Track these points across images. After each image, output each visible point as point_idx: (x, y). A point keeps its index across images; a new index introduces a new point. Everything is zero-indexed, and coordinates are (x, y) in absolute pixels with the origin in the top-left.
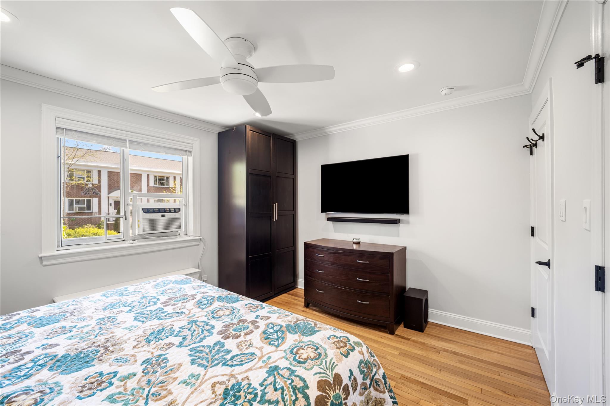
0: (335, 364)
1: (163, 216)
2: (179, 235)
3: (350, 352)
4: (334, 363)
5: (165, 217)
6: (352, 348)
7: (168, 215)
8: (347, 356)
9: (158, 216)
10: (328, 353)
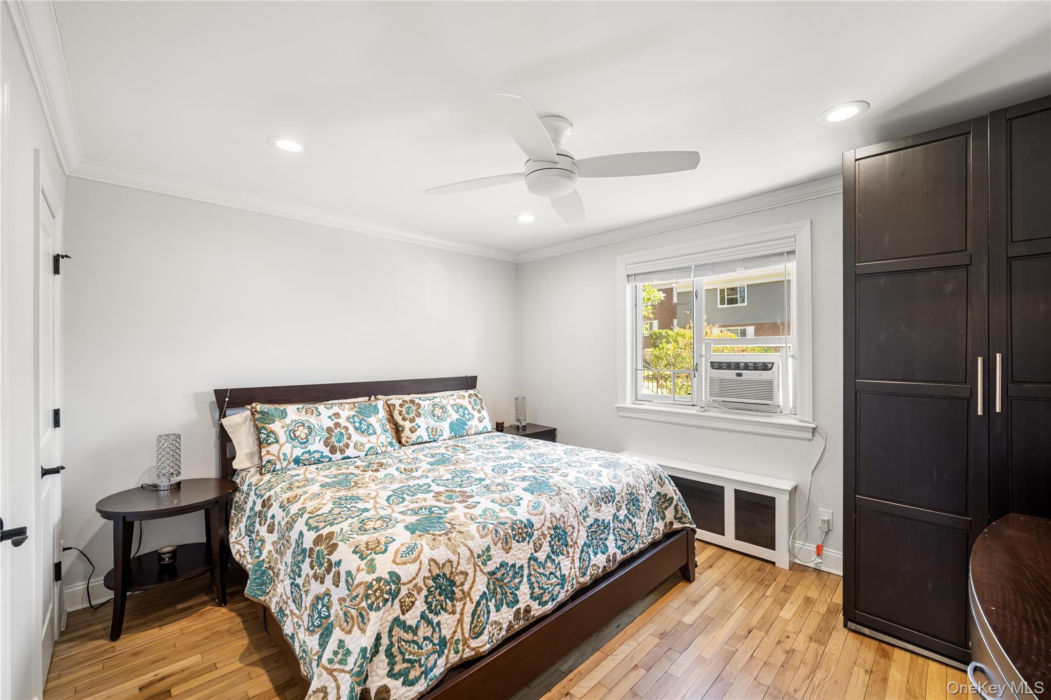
0: (347, 542)
1: (739, 375)
2: (781, 412)
3: (359, 554)
4: (349, 541)
5: (742, 376)
6: (364, 556)
7: (748, 375)
8: (354, 552)
9: (731, 374)
10: (364, 536)
